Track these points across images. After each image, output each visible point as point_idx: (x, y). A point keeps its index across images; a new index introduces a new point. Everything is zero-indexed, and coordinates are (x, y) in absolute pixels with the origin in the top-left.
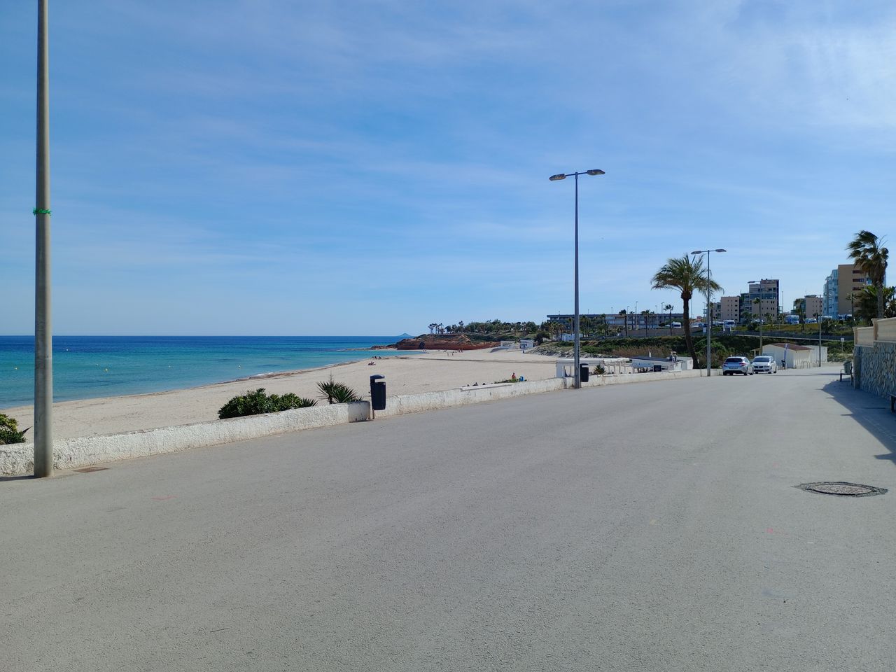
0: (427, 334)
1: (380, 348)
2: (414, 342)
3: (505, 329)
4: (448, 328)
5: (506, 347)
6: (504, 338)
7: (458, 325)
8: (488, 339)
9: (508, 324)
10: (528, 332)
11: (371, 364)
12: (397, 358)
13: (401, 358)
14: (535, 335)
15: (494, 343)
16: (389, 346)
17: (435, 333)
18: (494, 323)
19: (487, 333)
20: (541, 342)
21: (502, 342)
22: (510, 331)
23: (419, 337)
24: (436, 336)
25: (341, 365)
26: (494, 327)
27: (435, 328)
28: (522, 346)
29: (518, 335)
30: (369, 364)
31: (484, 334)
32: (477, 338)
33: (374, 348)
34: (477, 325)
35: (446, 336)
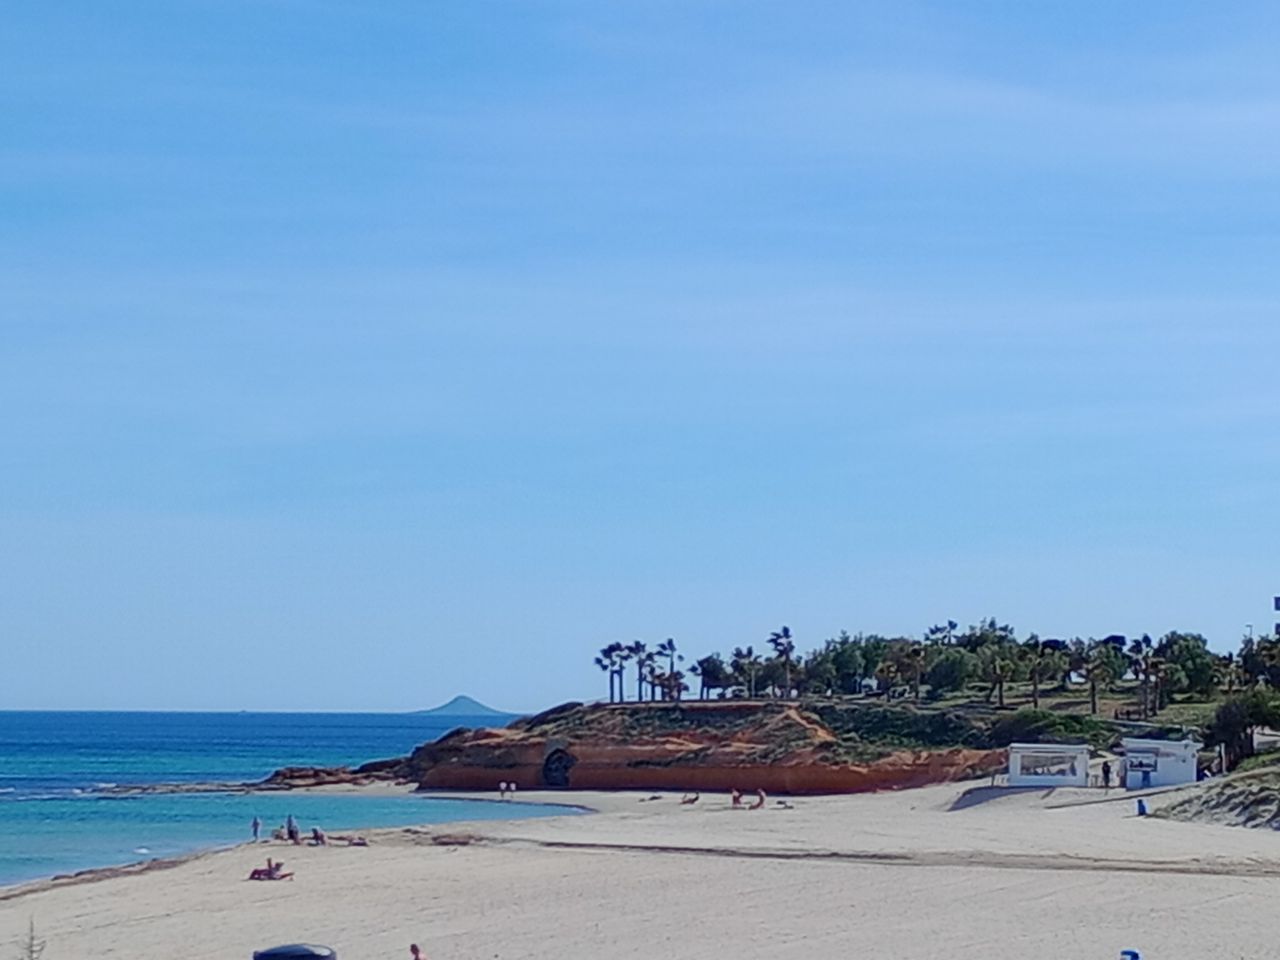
0: (587, 699)
1: (318, 777)
2: (510, 746)
3: (1038, 674)
4: (710, 671)
5: (1039, 783)
6: (1029, 730)
7: (766, 652)
8: (940, 731)
9: (1054, 645)
10: (1166, 693)
11: (268, 873)
12: (415, 838)
13: (440, 841)
14: (1209, 709)
15: (969, 755)
16: (369, 771)
17: (631, 693)
18: (972, 643)
19: (932, 696)
20: (1241, 753)
21: (1019, 753)
22: (1062, 689)
23: (542, 719)
24: (635, 713)
25: (97, 875)
26: (971, 659)
27: (631, 666)
28: (1135, 776)
29: (1108, 708)
30: (256, 875)
31: (911, 702)
32: (877, 726)
33: (285, 778)
34: (875, 649)
35: (698, 715)
